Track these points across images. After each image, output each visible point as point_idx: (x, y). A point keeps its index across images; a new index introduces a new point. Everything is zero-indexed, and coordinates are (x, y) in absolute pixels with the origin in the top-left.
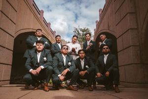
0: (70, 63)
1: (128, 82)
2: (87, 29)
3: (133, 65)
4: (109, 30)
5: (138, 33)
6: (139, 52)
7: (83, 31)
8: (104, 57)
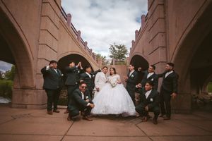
2: (123, 46)
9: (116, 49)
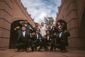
0: (40, 38)
1: (72, 47)
2: (52, 17)
3: (75, 38)
4: (63, 18)
5: (78, 21)
6: (78, 31)
7: (50, 18)
8: (59, 34)
9: (48, 19)
